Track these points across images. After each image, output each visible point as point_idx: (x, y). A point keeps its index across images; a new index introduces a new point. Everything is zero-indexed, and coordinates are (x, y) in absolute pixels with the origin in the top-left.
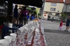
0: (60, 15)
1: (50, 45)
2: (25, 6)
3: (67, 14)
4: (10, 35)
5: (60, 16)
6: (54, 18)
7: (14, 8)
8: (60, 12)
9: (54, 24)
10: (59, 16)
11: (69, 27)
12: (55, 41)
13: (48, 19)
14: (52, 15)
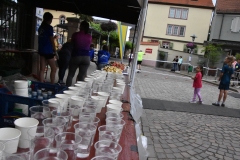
0: (201, 51)
1: (164, 156)
2: (78, 17)
3: (224, 47)
4: (14, 126)
5: (199, 53)
6: (180, 61)
7: (39, 23)
8: (201, 38)
9: (178, 80)
10: (195, 53)
11: (228, 91)
12: (180, 140)
13: (160, 65)
14: (171, 48)
